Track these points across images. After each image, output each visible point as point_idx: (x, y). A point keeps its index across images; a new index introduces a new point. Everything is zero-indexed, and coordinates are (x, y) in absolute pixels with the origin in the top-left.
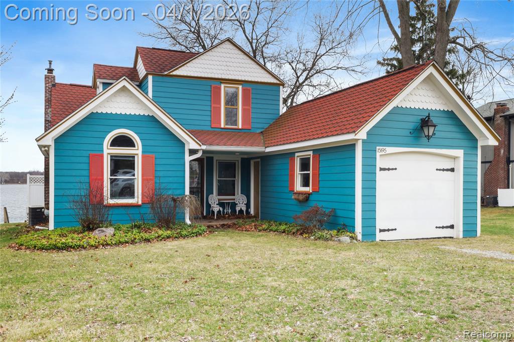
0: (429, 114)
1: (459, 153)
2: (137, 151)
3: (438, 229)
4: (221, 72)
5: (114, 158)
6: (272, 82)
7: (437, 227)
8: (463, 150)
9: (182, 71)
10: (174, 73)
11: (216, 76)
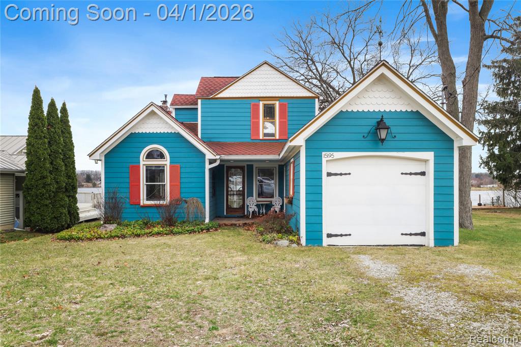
0: (382, 117)
1: (430, 156)
2: (166, 162)
3: (404, 236)
4: (260, 91)
5: (149, 168)
6: (308, 95)
7: (402, 234)
8: (433, 153)
9: (226, 94)
10: (219, 96)
11: (255, 96)
